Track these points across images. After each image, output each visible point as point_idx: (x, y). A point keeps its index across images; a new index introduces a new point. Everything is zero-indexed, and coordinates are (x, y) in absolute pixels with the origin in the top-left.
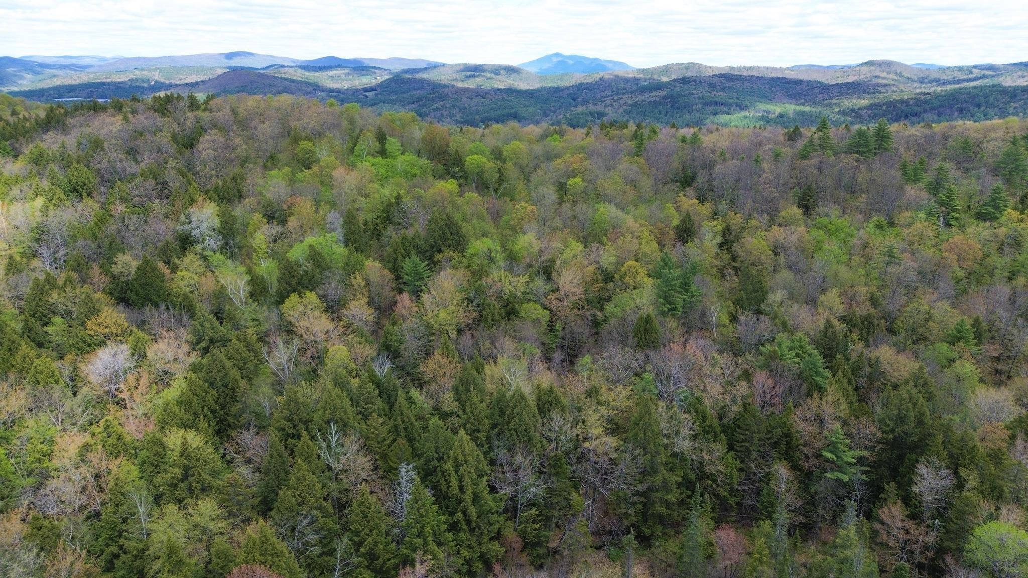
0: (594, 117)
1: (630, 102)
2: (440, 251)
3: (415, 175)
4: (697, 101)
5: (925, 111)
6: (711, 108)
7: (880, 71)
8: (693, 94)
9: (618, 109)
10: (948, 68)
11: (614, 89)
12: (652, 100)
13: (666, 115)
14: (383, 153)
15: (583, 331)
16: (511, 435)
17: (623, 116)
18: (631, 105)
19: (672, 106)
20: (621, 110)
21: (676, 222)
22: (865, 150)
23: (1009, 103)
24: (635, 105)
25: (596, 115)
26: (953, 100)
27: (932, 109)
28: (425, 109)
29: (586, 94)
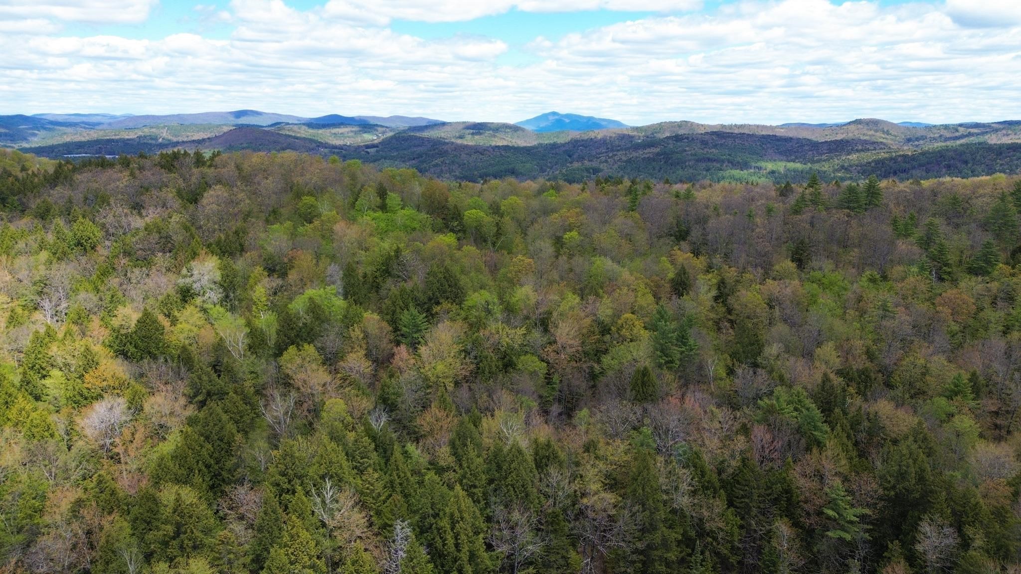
0: (590, 173)
1: (624, 158)
2: (438, 303)
3: (414, 229)
4: (690, 157)
5: (914, 168)
6: (704, 165)
7: (868, 129)
8: (685, 151)
9: (613, 165)
10: (935, 126)
11: (609, 146)
12: (647, 156)
13: (660, 171)
14: (383, 207)
15: (581, 384)
16: (508, 491)
17: (619, 172)
18: (626, 162)
19: (665, 162)
20: (616, 166)
21: (671, 275)
22: (856, 205)
23: (995, 160)
24: (629, 161)
25: (591, 171)
26: (941, 157)
27: (920, 165)
28: (425, 165)
29: (581, 150)
